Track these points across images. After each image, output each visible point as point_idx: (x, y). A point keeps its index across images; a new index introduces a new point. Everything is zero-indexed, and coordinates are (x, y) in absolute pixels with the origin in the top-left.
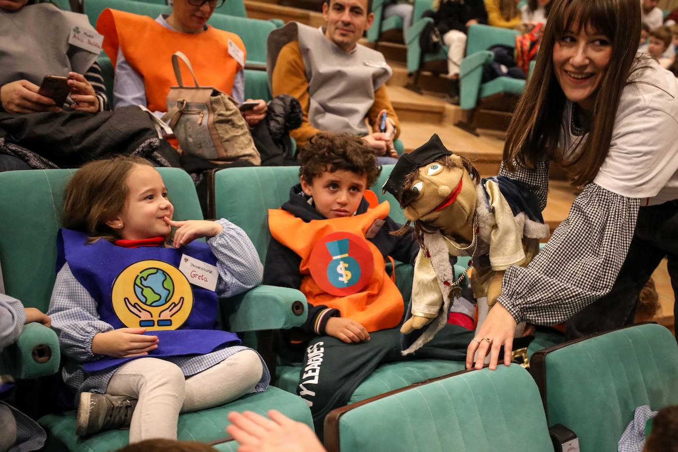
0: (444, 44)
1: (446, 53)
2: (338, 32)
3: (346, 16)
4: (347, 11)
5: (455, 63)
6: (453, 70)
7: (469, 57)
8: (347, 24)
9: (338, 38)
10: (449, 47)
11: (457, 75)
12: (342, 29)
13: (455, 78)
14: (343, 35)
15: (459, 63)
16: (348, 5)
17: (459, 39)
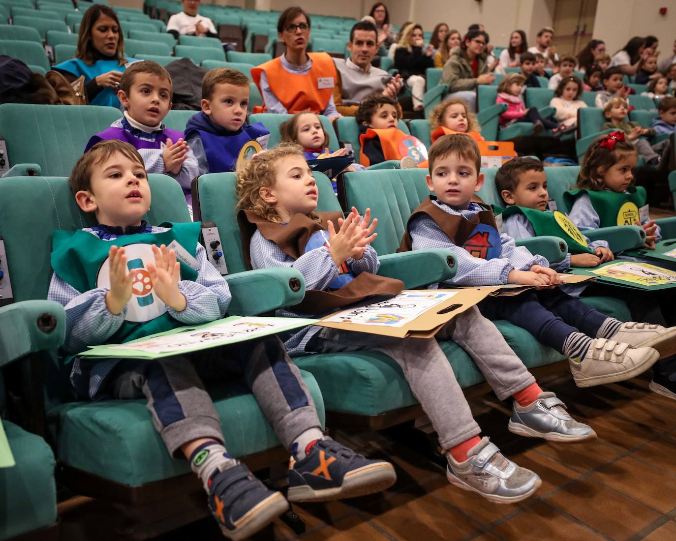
0: (408, 86)
1: (410, 92)
2: (360, 58)
3: (365, 48)
4: (365, 44)
5: (417, 99)
6: (417, 104)
7: (429, 92)
8: (365, 52)
9: (360, 61)
10: (411, 88)
11: (420, 107)
12: (363, 56)
13: (419, 109)
14: (364, 59)
15: (420, 98)
16: (366, 41)
17: (418, 81)
